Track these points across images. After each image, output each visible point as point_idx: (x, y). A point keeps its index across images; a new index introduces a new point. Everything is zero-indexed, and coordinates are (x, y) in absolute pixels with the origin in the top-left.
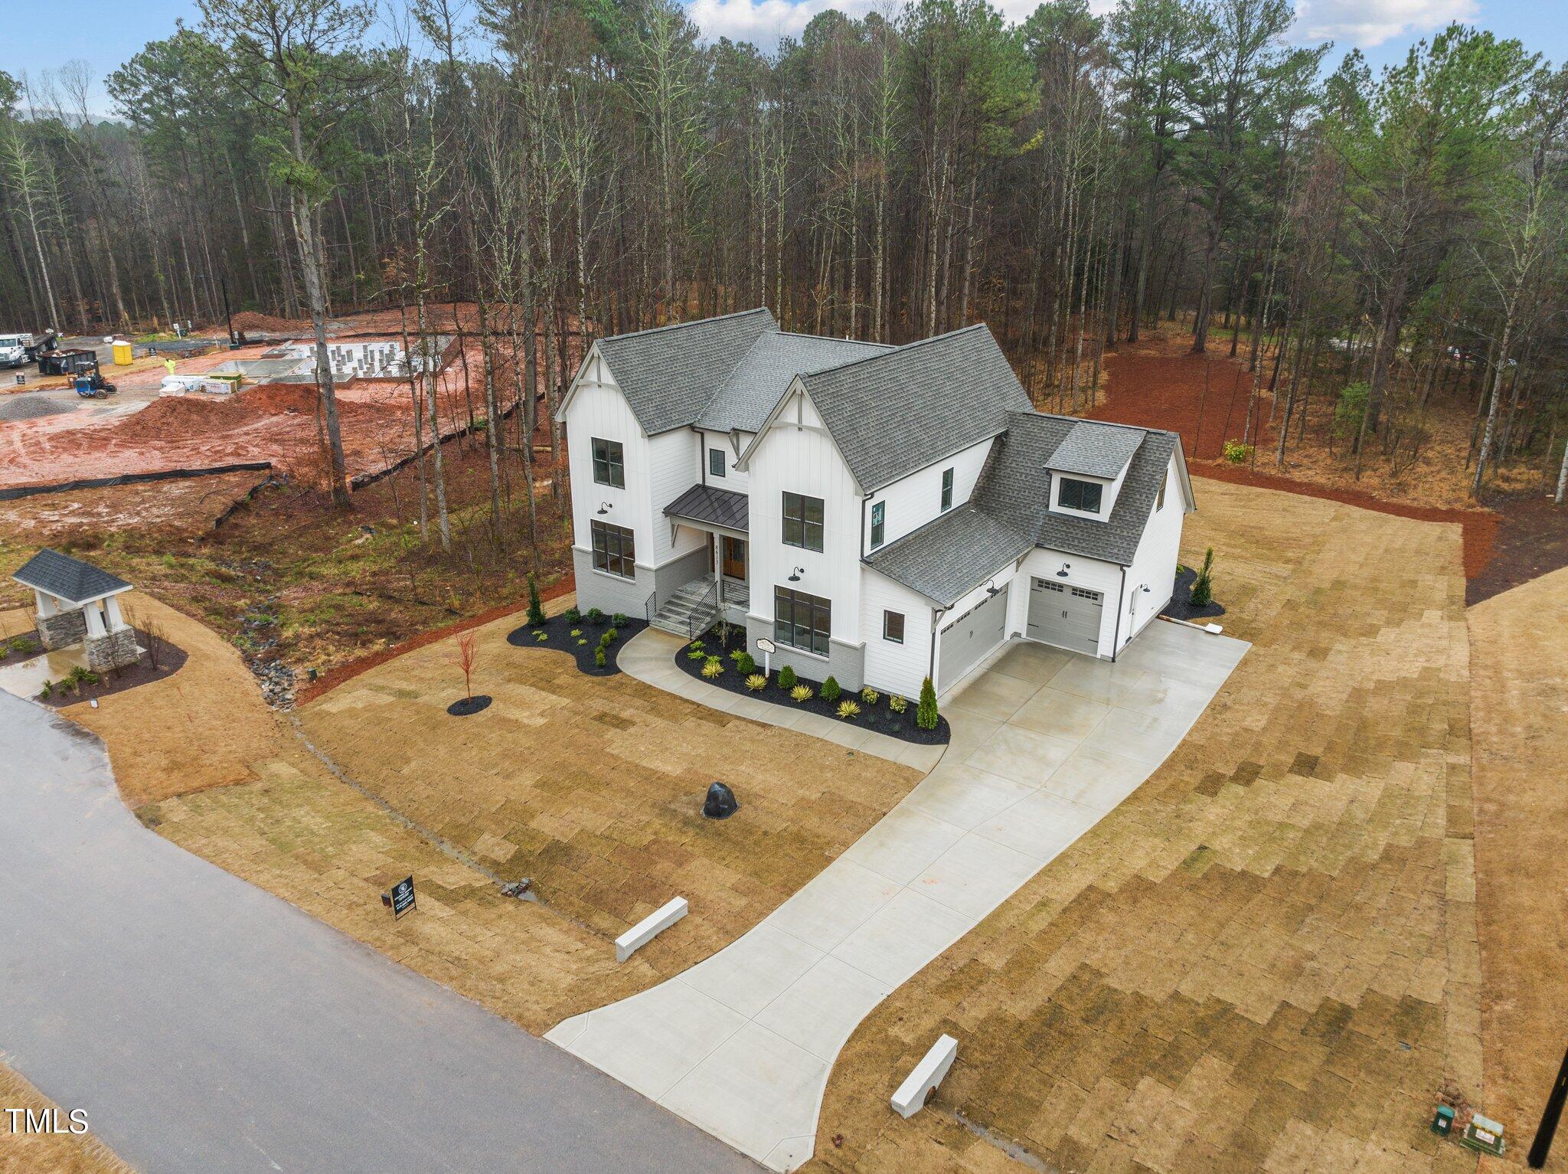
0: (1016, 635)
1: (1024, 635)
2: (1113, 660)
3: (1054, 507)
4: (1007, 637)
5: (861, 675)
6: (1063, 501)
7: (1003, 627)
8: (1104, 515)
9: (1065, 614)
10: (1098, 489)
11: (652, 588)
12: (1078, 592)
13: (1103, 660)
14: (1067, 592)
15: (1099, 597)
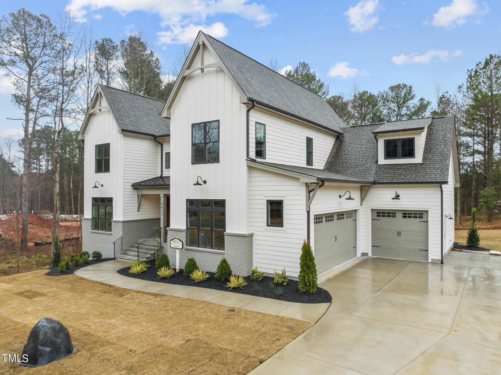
0: (364, 254)
1: (370, 255)
2: (442, 263)
3: (382, 161)
4: (359, 255)
5: (251, 263)
6: (389, 154)
7: (355, 247)
8: (418, 158)
9: (399, 234)
10: (411, 142)
11: (121, 234)
12: (407, 214)
13: (434, 263)
14: (399, 216)
15: (424, 216)
